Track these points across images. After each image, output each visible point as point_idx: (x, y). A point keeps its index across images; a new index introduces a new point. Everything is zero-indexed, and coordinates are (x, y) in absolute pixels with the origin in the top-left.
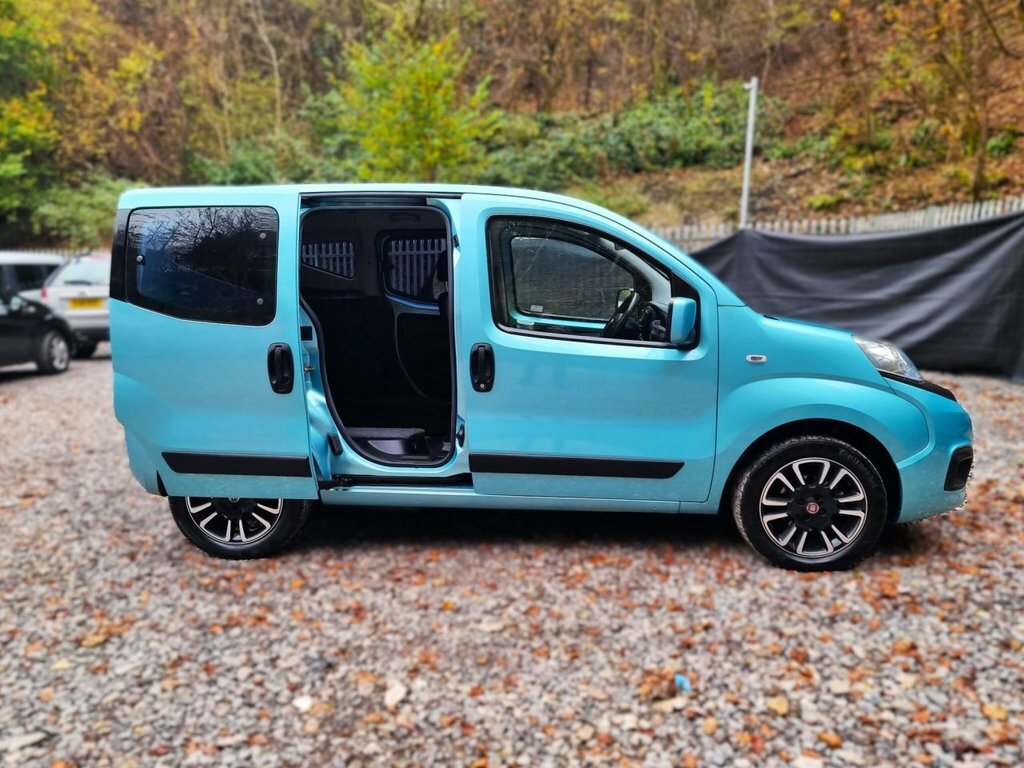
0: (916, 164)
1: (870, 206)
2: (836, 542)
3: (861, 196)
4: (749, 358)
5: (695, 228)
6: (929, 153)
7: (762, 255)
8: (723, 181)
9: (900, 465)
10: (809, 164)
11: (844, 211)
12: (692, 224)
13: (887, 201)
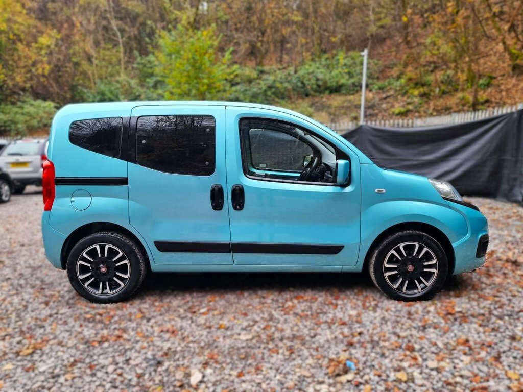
0: (444, 93)
1: (422, 113)
2: (422, 285)
3: (418, 108)
4: (376, 191)
5: (337, 124)
6: (450, 87)
7: (371, 138)
8: (350, 101)
9: (454, 245)
10: (392, 92)
11: (410, 116)
12: (335, 122)
13: (430, 111)
